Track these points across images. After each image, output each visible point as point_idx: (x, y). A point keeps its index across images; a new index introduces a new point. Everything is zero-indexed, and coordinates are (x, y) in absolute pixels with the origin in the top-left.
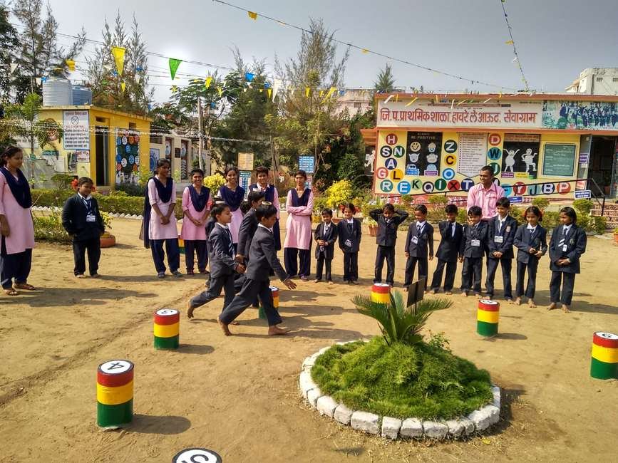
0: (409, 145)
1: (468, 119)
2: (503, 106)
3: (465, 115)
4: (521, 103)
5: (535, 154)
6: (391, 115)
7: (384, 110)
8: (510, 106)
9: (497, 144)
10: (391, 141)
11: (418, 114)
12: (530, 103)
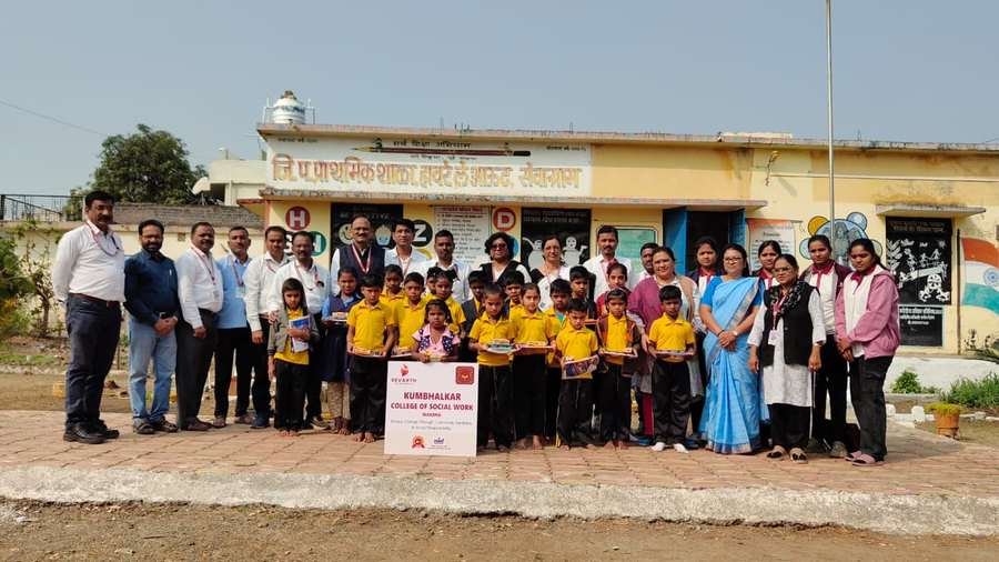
0: (334, 230)
1: (450, 179)
2: (517, 154)
3: (445, 172)
4: (549, 148)
5: (583, 247)
6: (295, 168)
7: (281, 159)
8: (527, 154)
9: (508, 229)
10: (297, 223)
11: (350, 169)
12: (567, 148)
